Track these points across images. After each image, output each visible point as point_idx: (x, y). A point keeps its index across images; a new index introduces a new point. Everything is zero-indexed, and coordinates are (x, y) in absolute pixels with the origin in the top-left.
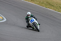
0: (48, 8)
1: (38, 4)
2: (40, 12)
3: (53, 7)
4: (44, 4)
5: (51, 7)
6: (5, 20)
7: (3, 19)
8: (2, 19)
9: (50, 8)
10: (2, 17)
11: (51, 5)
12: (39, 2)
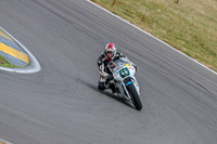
0: (196, 57)
1: (163, 37)
2: (162, 67)
3: (211, 58)
4: (183, 43)
5: (205, 58)
6: (37, 68)
7: (30, 64)
8: (27, 61)
9: (201, 60)
10: (29, 57)
11: (207, 49)
12: (169, 31)
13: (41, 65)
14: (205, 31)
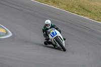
0: (82, 15)
1: (65, 9)
2: (67, 22)
3: (89, 14)
4: (75, 9)
5: (86, 14)
6: (10, 34)
7: (7, 33)
8: (5, 32)
9: (84, 16)
10: (6, 30)
11: (86, 10)
12: (67, 5)
13: (12, 33)
14: (84, 2)
